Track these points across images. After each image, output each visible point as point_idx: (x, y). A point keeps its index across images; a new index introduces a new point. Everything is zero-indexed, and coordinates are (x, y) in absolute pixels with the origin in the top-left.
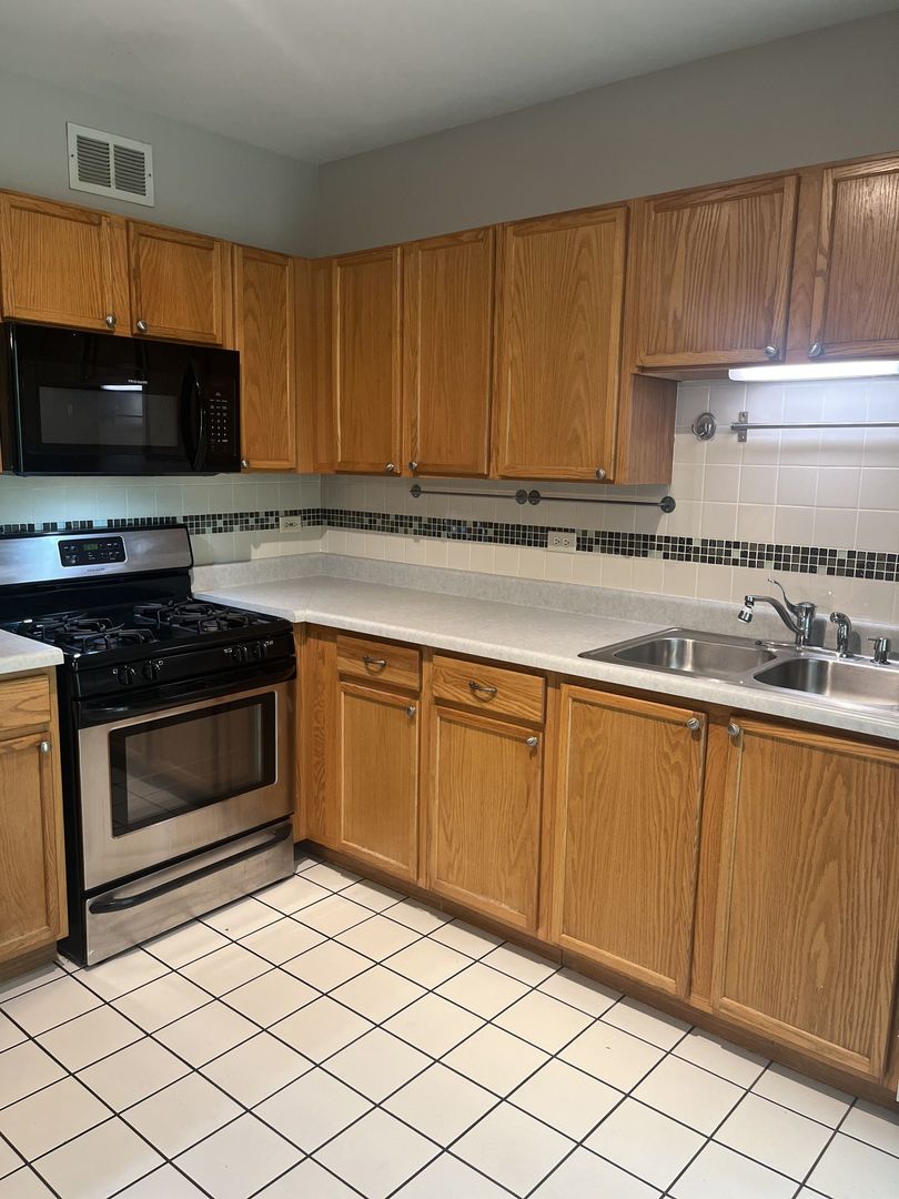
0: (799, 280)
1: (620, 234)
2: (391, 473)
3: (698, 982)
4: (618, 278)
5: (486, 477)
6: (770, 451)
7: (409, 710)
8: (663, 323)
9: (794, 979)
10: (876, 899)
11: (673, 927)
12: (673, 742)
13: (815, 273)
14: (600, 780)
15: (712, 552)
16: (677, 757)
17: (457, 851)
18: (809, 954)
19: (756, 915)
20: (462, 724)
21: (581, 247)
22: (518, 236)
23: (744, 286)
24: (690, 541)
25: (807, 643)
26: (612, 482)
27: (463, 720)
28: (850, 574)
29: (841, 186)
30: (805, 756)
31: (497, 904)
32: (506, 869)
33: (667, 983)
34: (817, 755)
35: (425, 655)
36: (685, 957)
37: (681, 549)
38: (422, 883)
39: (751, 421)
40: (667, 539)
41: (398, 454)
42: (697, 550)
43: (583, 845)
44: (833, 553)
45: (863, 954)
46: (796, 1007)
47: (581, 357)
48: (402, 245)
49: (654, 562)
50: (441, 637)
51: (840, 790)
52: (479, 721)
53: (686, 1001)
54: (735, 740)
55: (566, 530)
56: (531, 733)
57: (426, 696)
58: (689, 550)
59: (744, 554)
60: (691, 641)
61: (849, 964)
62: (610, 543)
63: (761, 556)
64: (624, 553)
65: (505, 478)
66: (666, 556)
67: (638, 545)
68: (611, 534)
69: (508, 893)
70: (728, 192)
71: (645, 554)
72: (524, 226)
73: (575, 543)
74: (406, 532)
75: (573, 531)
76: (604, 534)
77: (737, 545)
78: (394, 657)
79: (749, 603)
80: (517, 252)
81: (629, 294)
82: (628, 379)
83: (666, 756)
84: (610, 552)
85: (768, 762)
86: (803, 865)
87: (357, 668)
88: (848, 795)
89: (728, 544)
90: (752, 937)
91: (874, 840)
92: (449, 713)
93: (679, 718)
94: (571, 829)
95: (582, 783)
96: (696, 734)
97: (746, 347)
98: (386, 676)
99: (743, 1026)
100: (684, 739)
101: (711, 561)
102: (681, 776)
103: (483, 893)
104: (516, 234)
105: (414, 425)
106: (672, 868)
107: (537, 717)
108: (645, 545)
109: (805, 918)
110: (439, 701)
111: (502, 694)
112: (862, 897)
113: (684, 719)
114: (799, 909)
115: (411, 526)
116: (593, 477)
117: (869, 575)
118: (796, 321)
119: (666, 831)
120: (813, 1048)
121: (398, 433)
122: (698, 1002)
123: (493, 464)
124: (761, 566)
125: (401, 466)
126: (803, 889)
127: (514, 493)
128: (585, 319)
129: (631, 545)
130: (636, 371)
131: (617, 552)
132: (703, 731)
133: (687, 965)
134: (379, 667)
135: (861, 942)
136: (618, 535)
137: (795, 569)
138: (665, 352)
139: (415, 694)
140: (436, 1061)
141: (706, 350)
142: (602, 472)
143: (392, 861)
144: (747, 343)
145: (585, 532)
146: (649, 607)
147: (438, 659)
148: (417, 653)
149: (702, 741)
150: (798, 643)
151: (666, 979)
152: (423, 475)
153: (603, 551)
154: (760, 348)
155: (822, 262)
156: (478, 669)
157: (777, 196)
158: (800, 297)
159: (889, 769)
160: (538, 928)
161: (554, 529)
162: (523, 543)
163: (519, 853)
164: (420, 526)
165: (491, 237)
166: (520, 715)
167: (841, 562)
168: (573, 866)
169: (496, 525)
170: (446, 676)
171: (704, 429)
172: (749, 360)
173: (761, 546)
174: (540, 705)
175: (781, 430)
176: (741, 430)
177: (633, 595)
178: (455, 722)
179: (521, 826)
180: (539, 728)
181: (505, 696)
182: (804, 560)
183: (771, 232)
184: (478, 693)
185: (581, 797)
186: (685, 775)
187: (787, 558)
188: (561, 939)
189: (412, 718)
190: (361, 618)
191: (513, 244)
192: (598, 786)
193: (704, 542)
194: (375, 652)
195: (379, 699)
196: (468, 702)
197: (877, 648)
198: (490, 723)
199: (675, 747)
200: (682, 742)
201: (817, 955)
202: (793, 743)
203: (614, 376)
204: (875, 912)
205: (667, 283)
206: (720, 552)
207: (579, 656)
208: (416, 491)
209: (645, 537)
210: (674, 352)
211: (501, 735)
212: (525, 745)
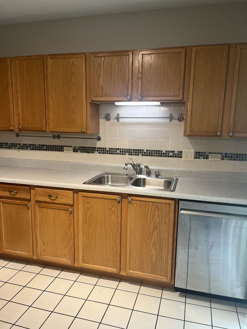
0: (134, 79)
1: (84, 62)
2: (11, 130)
3: (122, 269)
4: (84, 74)
5: (45, 131)
6: (125, 124)
7: (27, 206)
8: (98, 88)
9: (147, 262)
10: (166, 238)
11: (115, 255)
12: (113, 205)
13: (139, 78)
14: (92, 218)
15: (112, 151)
16: (114, 209)
17: (47, 246)
18: (151, 255)
19: (137, 248)
20: (46, 208)
21: (72, 65)
22: (51, 59)
23: (120, 80)
24: (106, 148)
25: (139, 174)
26: (86, 133)
27: (47, 207)
28: (147, 155)
29: (144, 56)
30: (147, 204)
31: (61, 259)
32: (64, 248)
33: (114, 270)
34: (151, 204)
35: (32, 187)
36: (118, 262)
37: (103, 151)
38: (35, 258)
39: (120, 116)
40: (99, 148)
41: (13, 124)
42: (108, 151)
43: (88, 237)
44: (143, 150)
45: (164, 252)
46: (148, 269)
47: (74, 97)
48: (10, 58)
49: (96, 155)
50: (37, 182)
51: (156, 212)
52: (52, 206)
53: (119, 274)
54: (129, 202)
55: (69, 146)
56: (69, 208)
57: (33, 201)
58: (105, 151)
59: (120, 152)
60: (110, 176)
61: (161, 255)
62: (83, 150)
63: (125, 152)
64: (87, 152)
65: (51, 132)
66: (99, 153)
67: (91, 150)
68: (83, 147)
69: (65, 255)
70: (114, 54)
71: (93, 153)
72: (53, 56)
73: (73, 150)
74: (15, 148)
75: (71, 147)
76: (81, 147)
77: (118, 149)
78: (20, 189)
79: (126, 165)
80: (51, 64)
81: (87, 79)
82: (89, 104)
83: (111, 209)
84: (83, 152)
85: (138, 207)
86: (148, 232)
87: (7, 194)
88: (159, 213)
89: (116, 149)
90: (136, 253)
91: (165, 223)
92: (41, 205)
93: (114, 198)
94: (84, 233)
95: (86, 219)
96: (119, 202)
97: (122, 96)
98: (18, 196)
99: (135, 277)
100: (116, 203)
101: (112, 154)
102: (115, 214)
103: (56, 257)
104: (50, 58)
105: (19, 115)
106: (114, 239)
107: (71, 203)
108: (93, 150)
109: (149, 245)
110: (37, 202)
111: (59, 197)
112: (163, 237)
113: (116, 198)
114: (148, 243)
115: (16, 146)
116: (80, 131)
117: (152, 156)
118: (134, 90)
119: (111, 229)
120: (153, 278)
121: (13, 118)
122: (123, 273)
123: (47, 127)
124: (125, 154)
125: (15, 128)
126: (149, 238)
127: (52, 136)
128: (74, 85)
129: (89, 150)
130: (91, 102)
131: (85, 152)
132: (121, 201)
133: (119, 264)
134: (15, 193)
135: (163, 249)
136: (85, 147)
137: (134, 155)
138: (99, 96)
139: (29, 200)
140: (52, 312)
141: (111, 97)
142: (83, 130)
143: (24, 253)
144: (122, 95)
145: (75, 147)
146: (96, 167)
147: (37, 189)
148: (29, 187)
149: (121, 204)
150: (137, 174)
151: (114, 269)
152: (23, 130)
153: (81, 152)
154: (125, 97)
155: (140, 75)
156: (51, 191)
157: (127, 56)
158: (135, 84)
159: (168, 205)
160: (75, 263)
161: (65, 146)
162: (56, 151)
163: (68, 243)
164: (20, 146)
165: (42, 58)
166: (66, 203)
167: (145, 153)
168: (85, 243)
169: (46, 145)
170: (40, 194)
171: (108, 118)
172: (123, 100)
173: (125, 149)
174: (72, 199)
175: (128, 119)
176: (118, 118)
177: (91, 164)
178: (44, 207)
179: (67, 235)
180: (72, 206)
181: (61, 198)
182: (136, 152)
183: (126, 66)
184: (51, 198)
185: (86, 224)
186: (116, 213)
187: (131, 152)
188: (82, 265)
189: (28, 208)
190: (7, 178)
191: (50, 61)
192: (91, 220)
193: (110, 149)
194: (12, 188)
195: (16, 203)
196: (49, 201)
197: (156, 174)
198: (56, 206)
199: (113, 206)
200: (115, 204)
201: (153, 254)
202: (144, 201)
203: (84, 102)
204: (166, 241)
205: (99, 77)
206: (114, 151)
207: (83, 183)
208: (18, 135)
209: (93, 148)
210: (102, 97)
211: (59, 209)
212: (68, 211)
